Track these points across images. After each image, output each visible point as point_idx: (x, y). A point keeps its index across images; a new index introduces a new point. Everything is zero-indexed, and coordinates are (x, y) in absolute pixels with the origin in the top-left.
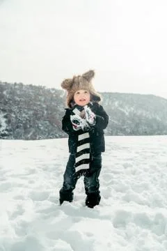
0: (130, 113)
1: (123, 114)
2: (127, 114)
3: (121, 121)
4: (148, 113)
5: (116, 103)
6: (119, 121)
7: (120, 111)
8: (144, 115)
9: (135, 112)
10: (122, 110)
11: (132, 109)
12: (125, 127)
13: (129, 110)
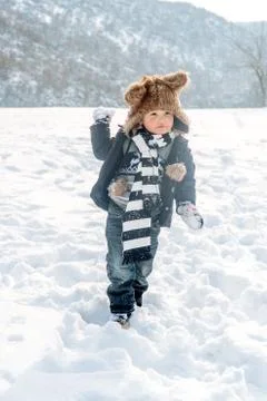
0: (132, 48)
1: (115, 49)
2: (125, 49)
3: (109, 67)
4: (176, 48)
5: (98, 21)
6: (103, 66)
7: (108, 41)
8: (166, 53)
9: (144, 45)
10: (112, 38)
11: (138, 37)
12: (119, 82)
13: (129, 40)
